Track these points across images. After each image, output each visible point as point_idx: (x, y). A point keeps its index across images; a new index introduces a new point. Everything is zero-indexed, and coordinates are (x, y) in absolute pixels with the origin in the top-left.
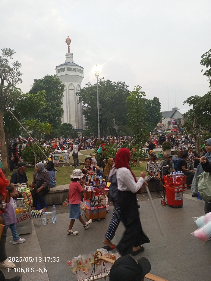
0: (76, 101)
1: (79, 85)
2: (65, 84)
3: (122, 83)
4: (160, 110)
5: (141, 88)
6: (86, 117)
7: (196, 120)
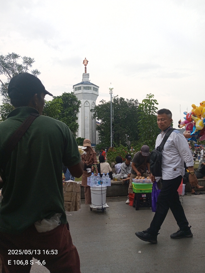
0: (91, 117)
1: (94, 102)
2: (81, 101)
3: (134, 100)
5: (154, 96)
6: (99, 132)
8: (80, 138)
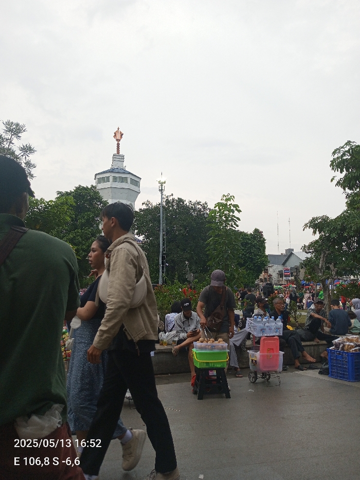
2: (108, 202)
3: (201, 203)
4: (264, 251)
5: (234, 197)
7: (323, 257)
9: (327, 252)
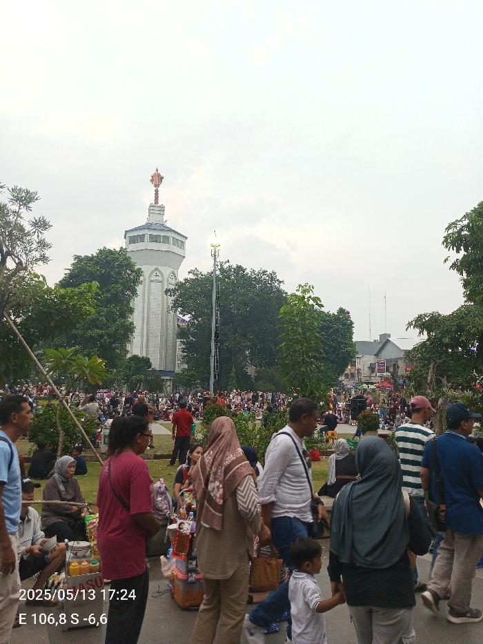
0: (165, 307)
1: (173, 273)
2: (143, 270)
3: (268, 273)
4: (352, 338)
6: (183, 343)
7: (433, 368)
8: (135, 358)
9: (438, 361)
